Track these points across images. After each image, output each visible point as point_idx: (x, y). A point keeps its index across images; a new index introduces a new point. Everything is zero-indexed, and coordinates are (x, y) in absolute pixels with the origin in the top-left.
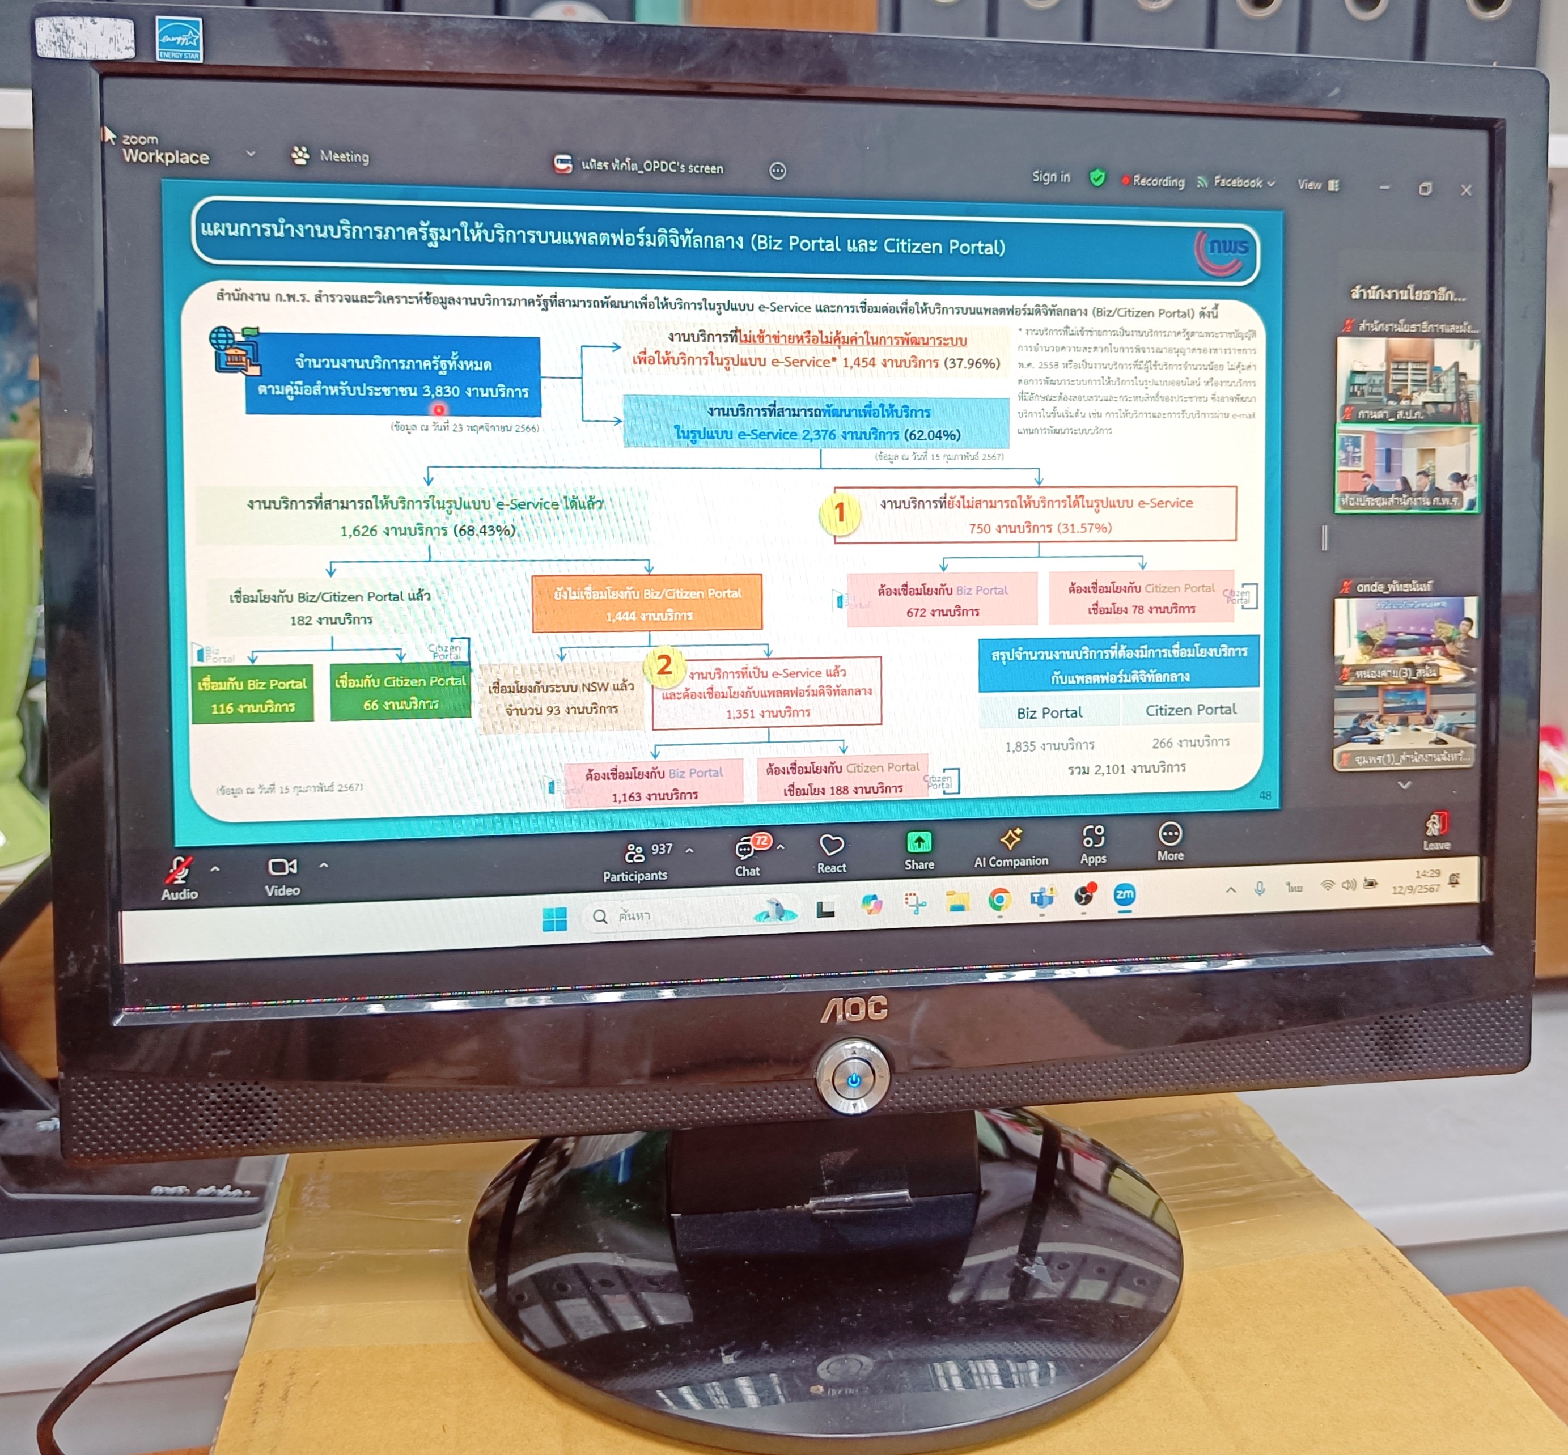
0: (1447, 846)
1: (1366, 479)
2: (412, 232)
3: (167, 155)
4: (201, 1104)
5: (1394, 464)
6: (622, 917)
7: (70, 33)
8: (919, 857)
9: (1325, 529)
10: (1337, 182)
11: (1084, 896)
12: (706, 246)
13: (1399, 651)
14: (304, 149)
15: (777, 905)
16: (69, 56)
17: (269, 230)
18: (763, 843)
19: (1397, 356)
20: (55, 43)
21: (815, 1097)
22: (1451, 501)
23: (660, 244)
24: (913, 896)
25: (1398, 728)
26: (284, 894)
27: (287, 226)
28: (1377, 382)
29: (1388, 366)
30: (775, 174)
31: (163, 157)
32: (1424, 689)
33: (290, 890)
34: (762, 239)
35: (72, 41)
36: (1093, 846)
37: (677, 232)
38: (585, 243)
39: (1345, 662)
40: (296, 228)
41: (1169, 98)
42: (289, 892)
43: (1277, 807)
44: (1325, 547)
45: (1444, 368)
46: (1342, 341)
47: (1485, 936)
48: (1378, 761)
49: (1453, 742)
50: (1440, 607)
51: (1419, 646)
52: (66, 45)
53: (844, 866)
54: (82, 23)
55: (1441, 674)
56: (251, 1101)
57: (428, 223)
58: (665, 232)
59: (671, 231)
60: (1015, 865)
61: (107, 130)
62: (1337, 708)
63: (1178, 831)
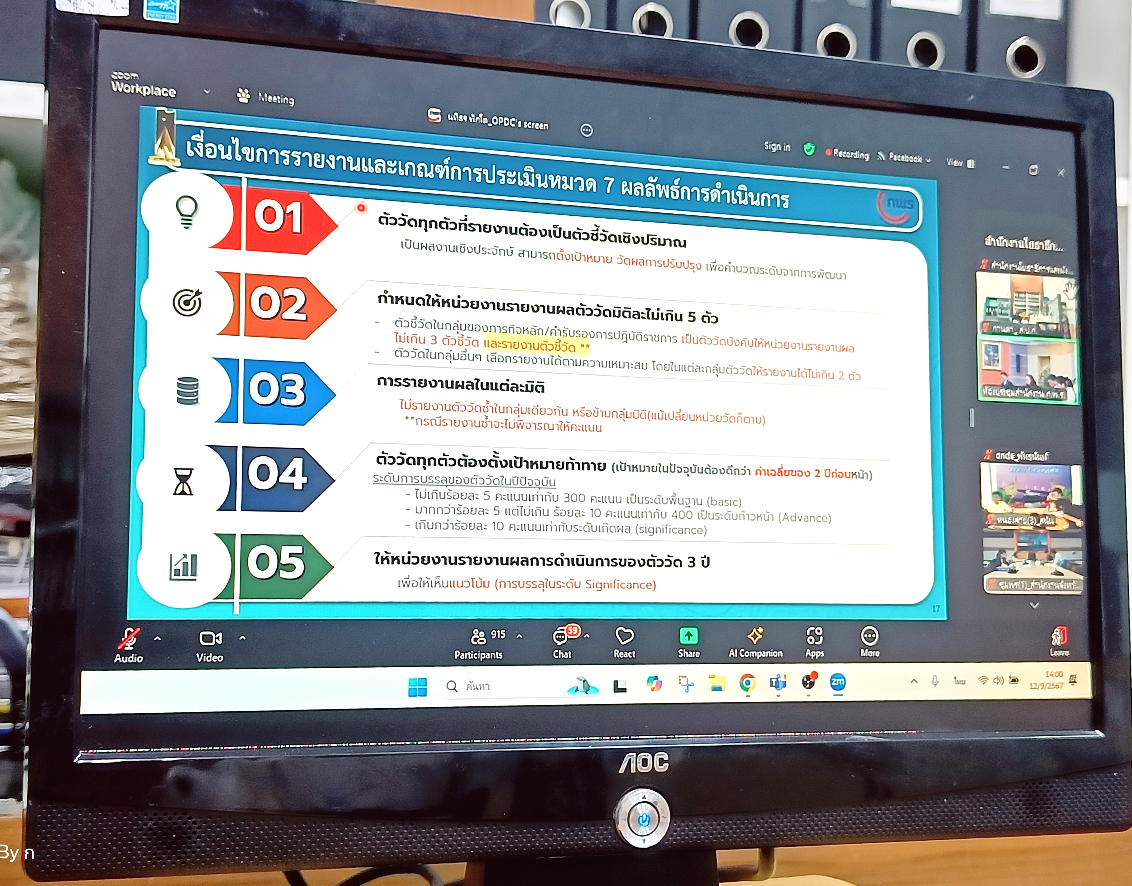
0: (1067, 653)
1: (1003, 376)
5: (1023, 366)
6: (468, 688)
8: (689, 648)
9: (972, 411)
10: (973, 162)
11: (809, 682)
13: (1026, 504)
14: (247, 91)
18: (574, 633)
19: (1019, 288)
21: (614, 834)
22: (1058, 396)
24: (684, 678)
25: (1029, 562)
26: (210, 661)
28: (1005, 306)
29: (1012, 295)
30: (585, 132)
31: (142, 90)
32: (1045, 534)
39: (989, 511)
42: (215, 659)
43: (945, 619)
44: (972, 425)
46: (980, 275)
47: (1098, 724)
48: (1015, 586)
50: (1054, 472)
55: (1056, 523)
56: (180, 829)
60: (759, 656)
62: (985, 545)
63: (875, 633)
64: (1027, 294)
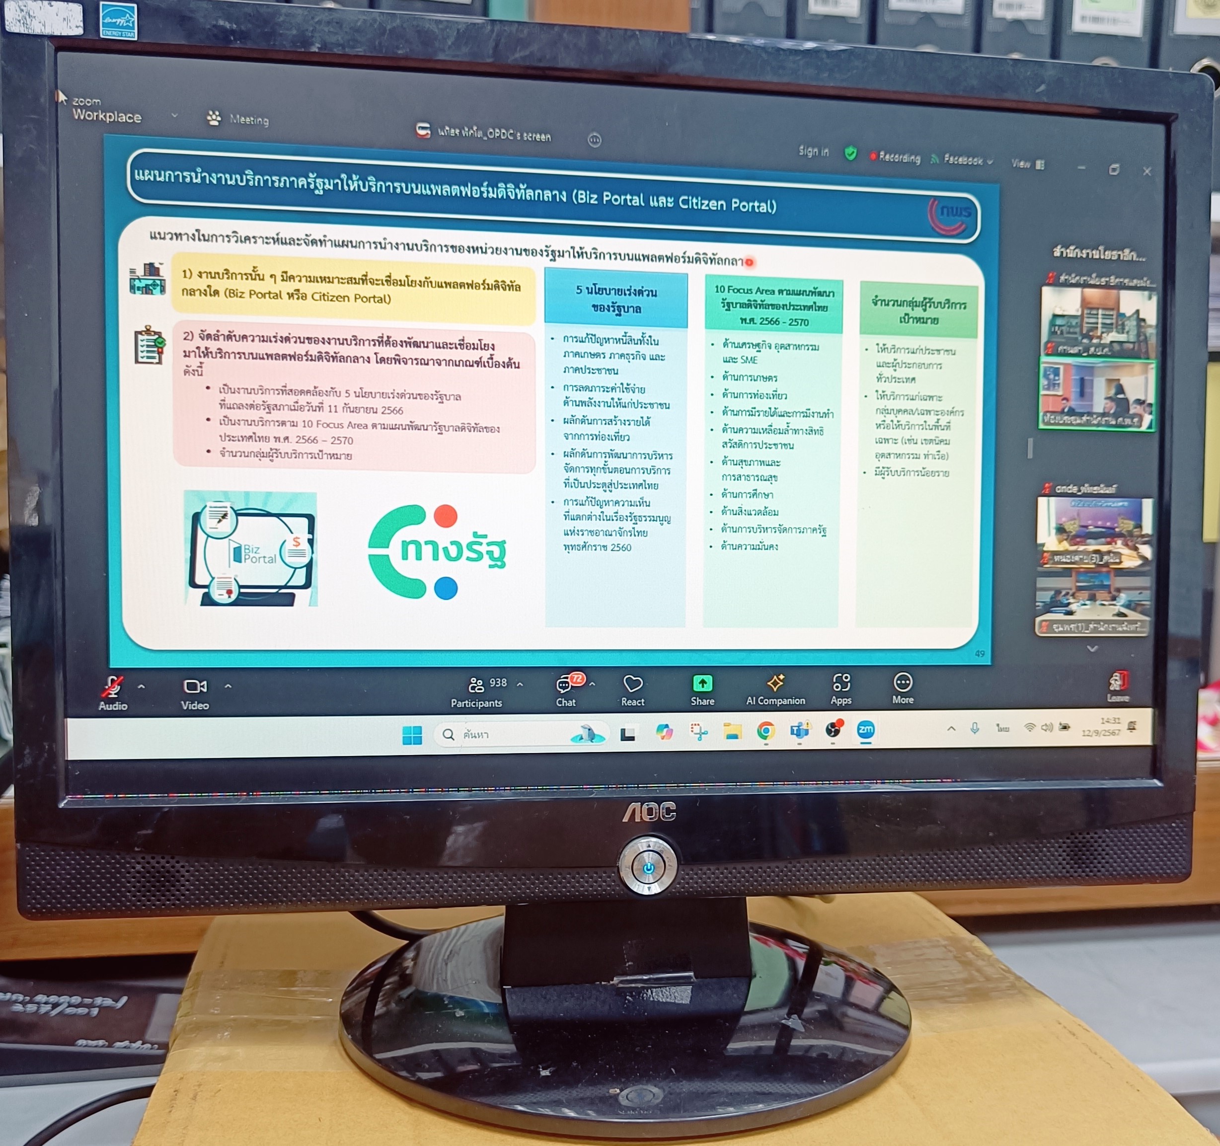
0: (1126, 699)
1: (1064, 402)
2: (302, 182)
3: (108, 115)
4: (129, 873)
5: (1087, 390)
6: (466, 735)
7: (31, 13)
8: (703, 695)
9: (1031, 441)
10: (1043, 162)
11: (833, 730)
12: (536, 199)
13: (1089, 541)
14: (217, 113)
15: (589, 730)
16: (31, 32)
17: (189, 177)
18: (578, 681)
19: (1089, 303)
20: (19, 21)
21: (618, 882)
22: (1132, 421)
23: (500, 196)
24: (697, 726)
25: (1088, 602)
26: (196, 708)
27: (203, 175)
28: (1074, 323)
29: (1083, 312)
30: (593, 142)
31: (105, 116)
32: (1108, 572)
33: (201, 705)
34: (582, 194)
35: (34, 20)
36: (841, 690)
37: (513, 187)
38: (440, 193)
39: (1045, 549)
40: (210, 176)
41: (908, 90)
42: (200, 706)
43: (989, 663)
44: (1030, 456)
45: (1128, 315)
46: (1046, 291)
47: (1155, 773)
48: (1071, 628)
49: (1133, 615)
50: (1123, 506)
51: (1105, 537)
52: (28, 23)
53: (643, 701)
54: (41, 5)
55: (1122, 560)
56: (168, 872)
57: (315, 175)
58: (504, 186)
59: (508, 186)
60: (779, 704)
61: (61, 94)
62: (1039, 585)
63: (909, 680)
64: (1100, 312)
